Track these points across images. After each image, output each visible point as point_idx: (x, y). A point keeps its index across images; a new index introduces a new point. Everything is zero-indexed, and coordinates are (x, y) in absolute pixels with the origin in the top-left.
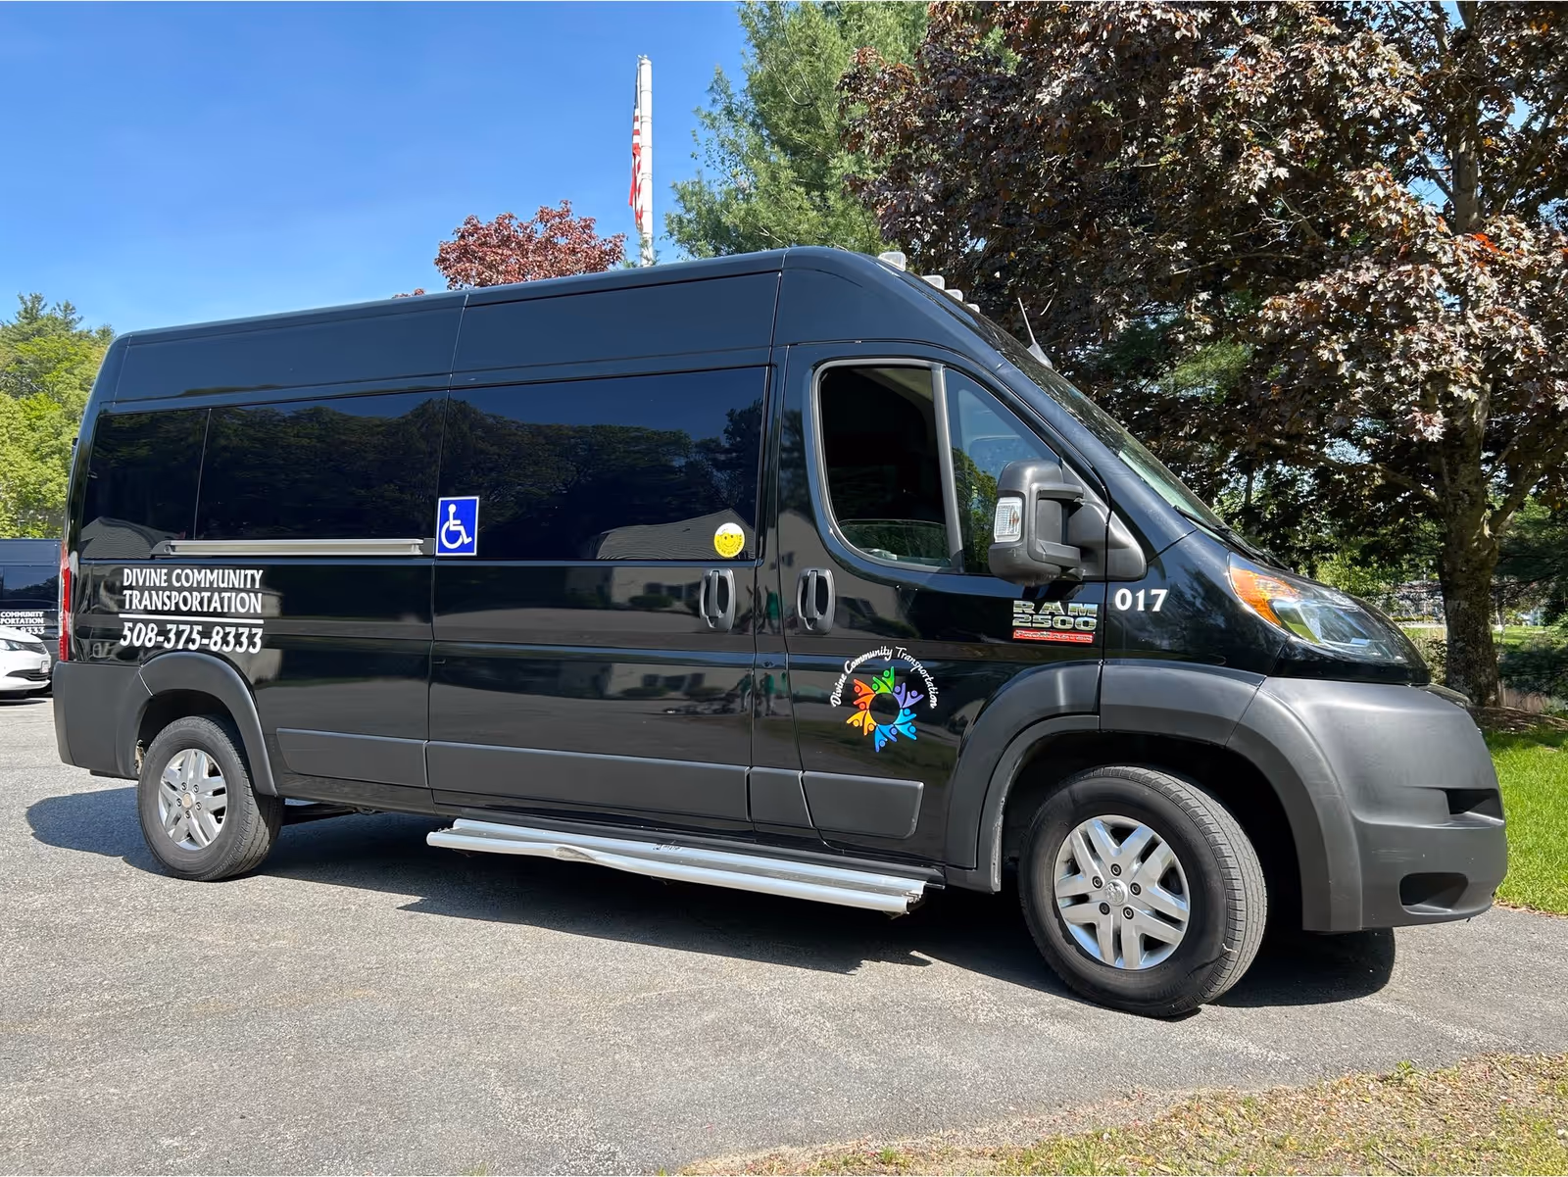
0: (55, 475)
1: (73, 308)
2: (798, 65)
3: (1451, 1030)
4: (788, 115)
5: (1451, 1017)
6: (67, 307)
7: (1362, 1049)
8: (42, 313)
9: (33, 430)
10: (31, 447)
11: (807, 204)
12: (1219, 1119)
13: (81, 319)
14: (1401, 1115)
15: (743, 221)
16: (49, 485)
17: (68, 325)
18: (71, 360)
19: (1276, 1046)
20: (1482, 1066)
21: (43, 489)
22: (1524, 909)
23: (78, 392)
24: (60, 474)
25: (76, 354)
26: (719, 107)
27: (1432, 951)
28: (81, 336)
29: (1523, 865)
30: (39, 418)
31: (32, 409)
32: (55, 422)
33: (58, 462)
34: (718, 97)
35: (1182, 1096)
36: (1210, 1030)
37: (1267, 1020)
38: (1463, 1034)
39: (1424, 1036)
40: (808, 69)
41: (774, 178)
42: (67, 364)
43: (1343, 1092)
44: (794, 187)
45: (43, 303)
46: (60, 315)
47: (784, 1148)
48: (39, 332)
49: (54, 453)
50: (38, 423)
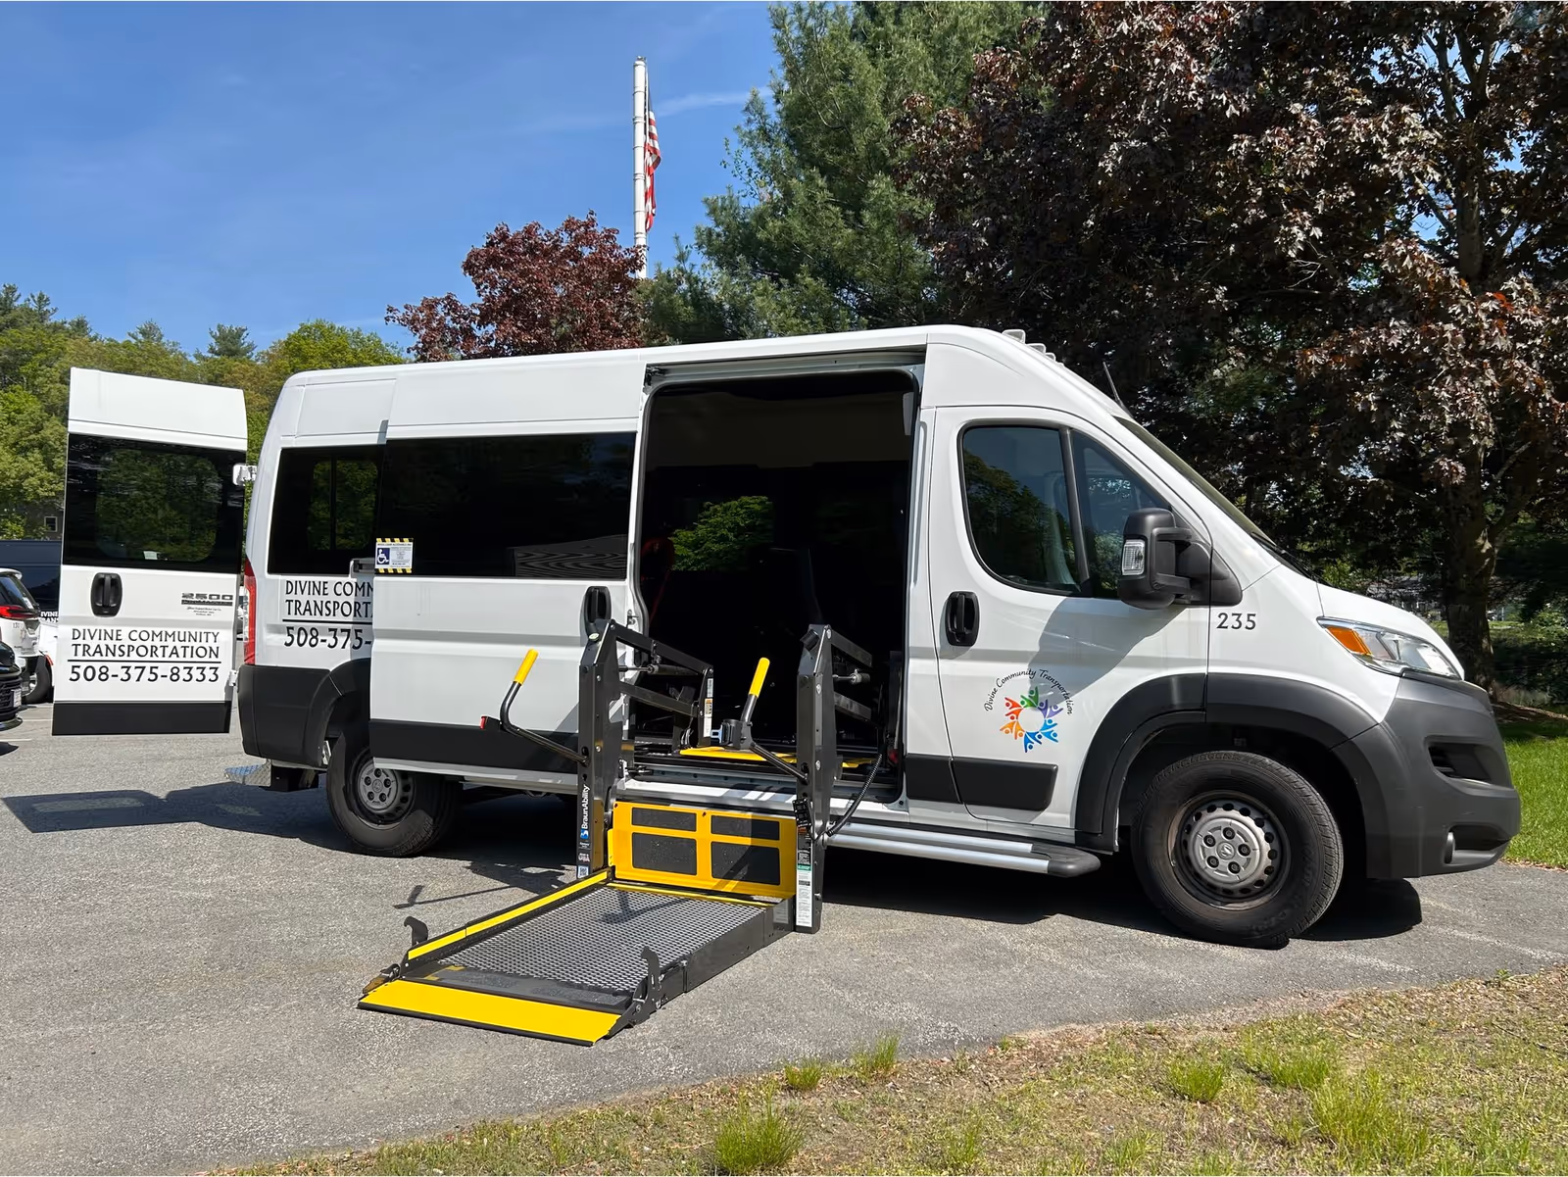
0: (36, 470)
1: (48, 299)
2: (832, 91)
3: (1528, 951)
4: (820, 137)
5: (1523, 942)
6: (41, 298)
7: (1463, 963)
8: (16, 304)
9: (13, 424)
10: (11, 440)
11: (841, 223)
12: (1376, 1008)
13: (55, 311)
14: (1504, 1005)
15: (777, 237)
16: (31, 479)
17: (43, 316)
18: (46, 352)
19: (1398, 961)
20: (1557, 974)
21: (25, 484)
22: (1556, 868)
23: (58, 385)
24: (41, 468)
25: (51, 346)
26: (754, 127)
27: (1495, 899)
28: (56, 328)
29: (1548, 835)
30: (19, 412)
31: (11, 403)
32: (36, 416)
33: (39, 456)
34: (752, 117)
35: (1343, 994)
36: (1345, 952)
37: (1385, 946)
38: (1537, 954)
39: (1507, 955)
40: (841, 94)
41: (811, 198)
42: (43, 356)
43: (1459, 991)
44: (830, 206)
45: (16, 294)
46: (33, 306)
47: (1073, 1026)
48: (13, 324)
49: (33, 446)
50: (19, 417)
